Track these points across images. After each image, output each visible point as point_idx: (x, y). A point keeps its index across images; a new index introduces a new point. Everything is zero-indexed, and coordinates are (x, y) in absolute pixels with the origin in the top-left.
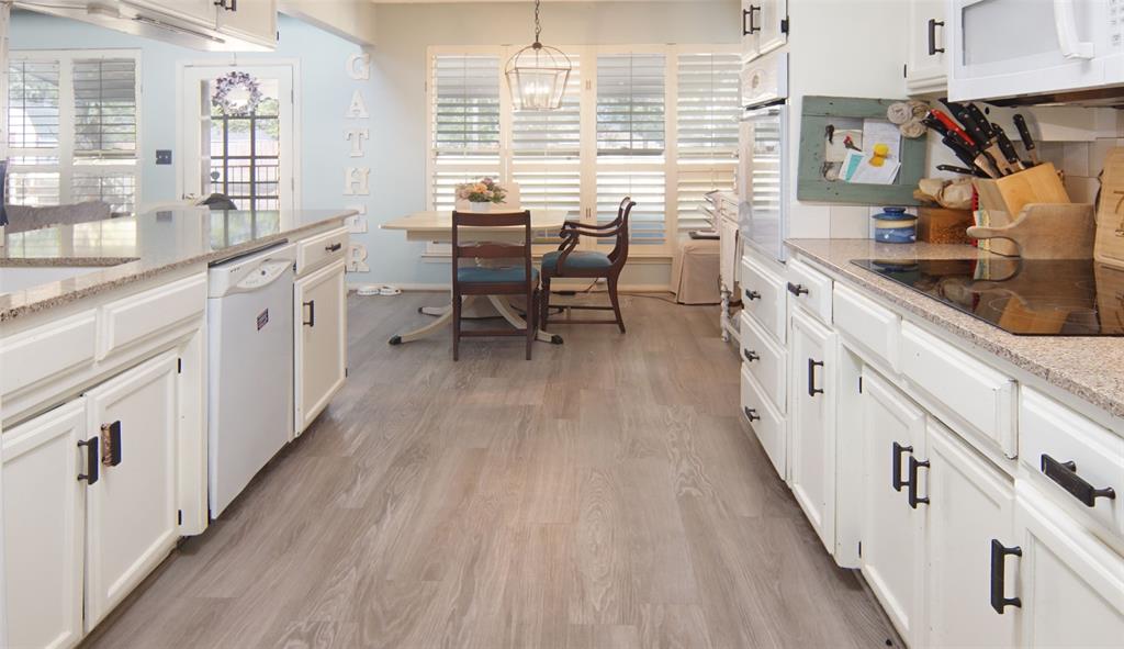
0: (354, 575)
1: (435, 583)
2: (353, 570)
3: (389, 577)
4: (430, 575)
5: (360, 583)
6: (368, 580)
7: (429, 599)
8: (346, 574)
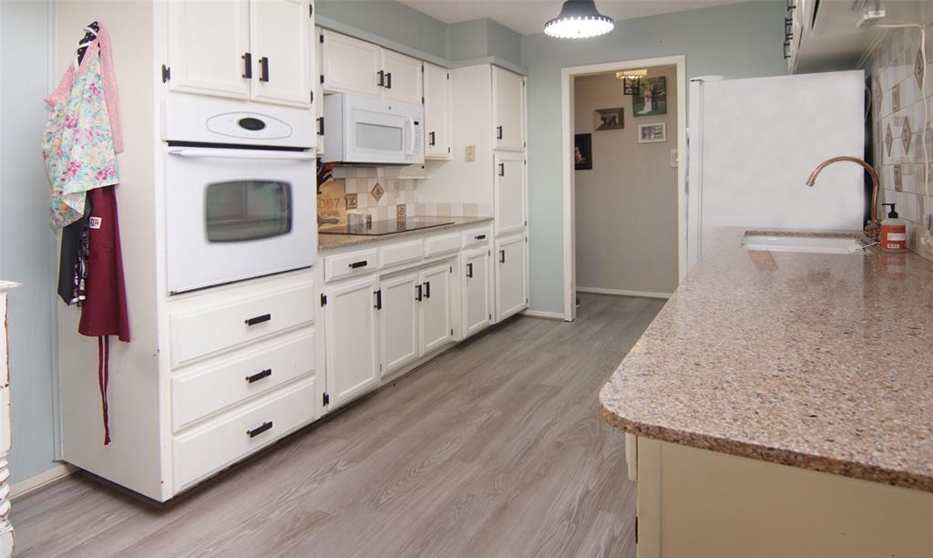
0: (605, 454)
1: (559, 440)
2: (605, 457)
3: (584, 449)
4: (559, 445)
5: (601, 449)
6: (597, 449)
7: (564, 433)
8: (610, 456)
